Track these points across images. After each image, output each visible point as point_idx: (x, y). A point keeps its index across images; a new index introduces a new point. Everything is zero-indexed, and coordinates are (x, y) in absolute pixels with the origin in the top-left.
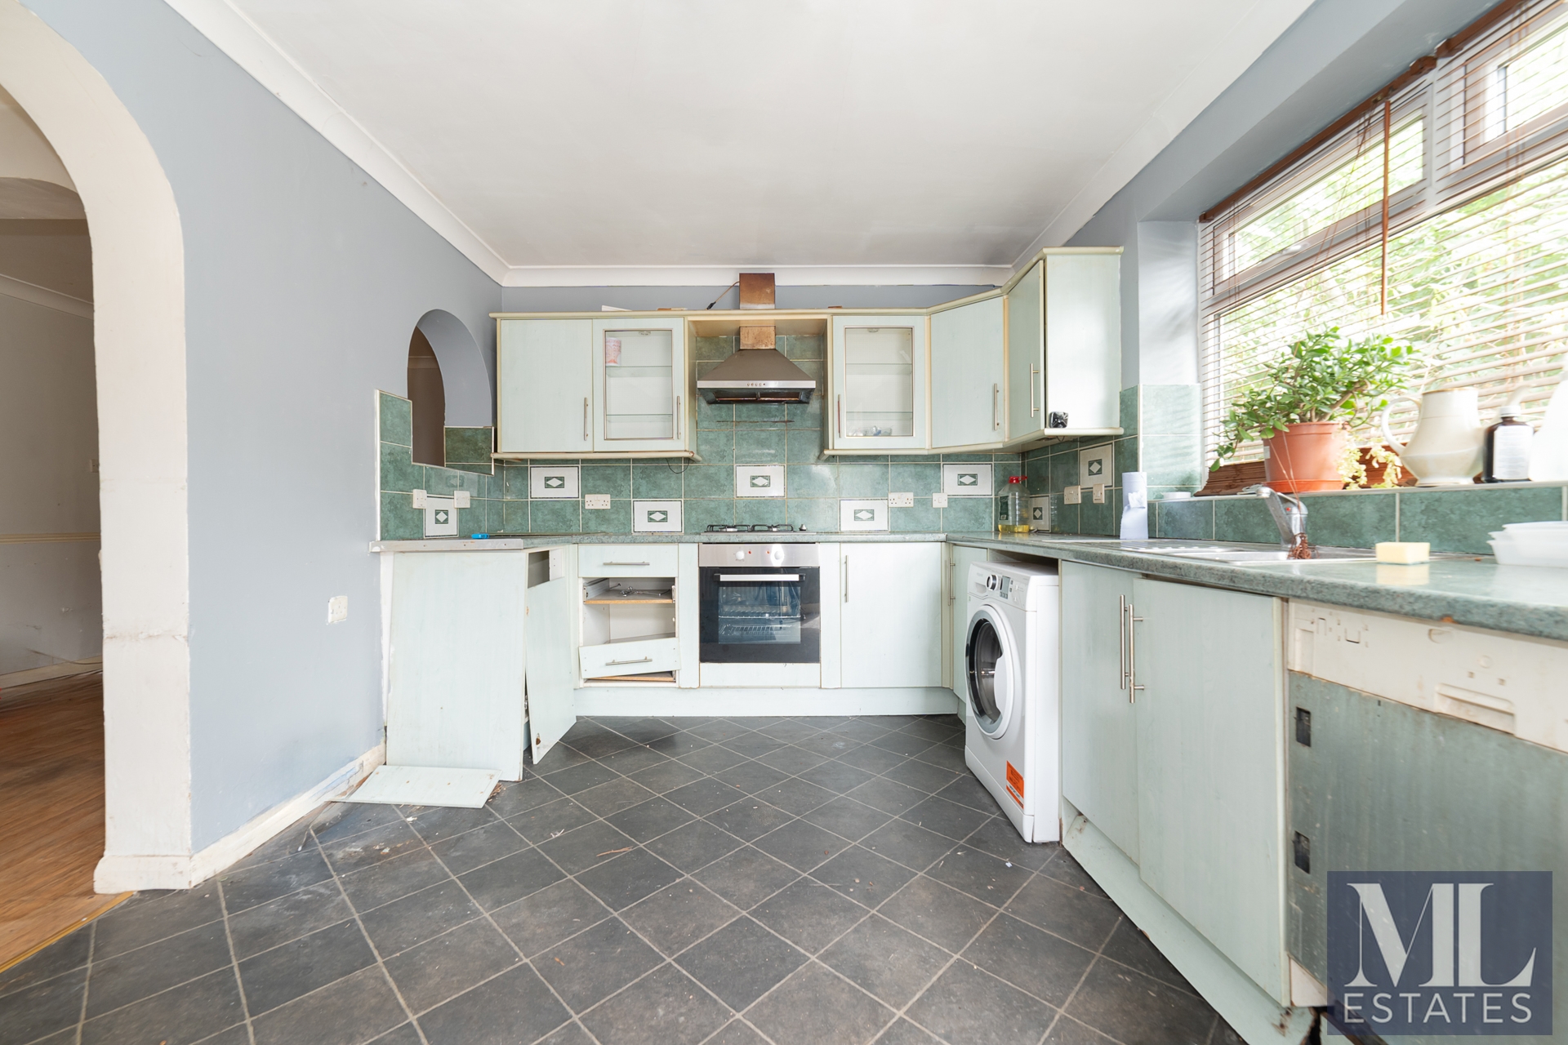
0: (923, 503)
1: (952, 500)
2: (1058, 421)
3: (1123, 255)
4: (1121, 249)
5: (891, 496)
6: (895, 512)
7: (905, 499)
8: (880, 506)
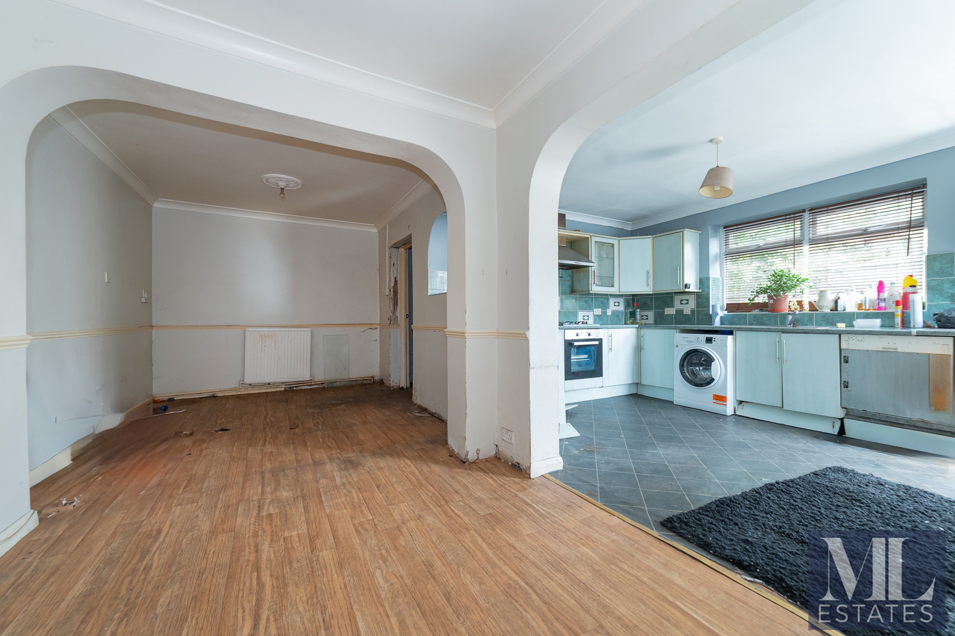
0: (604, 313)
1: (613, 312)
2: (686, 286)
3: (700, 234)
4: (700, 232)
5: (595, 310)
6: (596, 316)
7: (598, 311)
8: (590, 314)
